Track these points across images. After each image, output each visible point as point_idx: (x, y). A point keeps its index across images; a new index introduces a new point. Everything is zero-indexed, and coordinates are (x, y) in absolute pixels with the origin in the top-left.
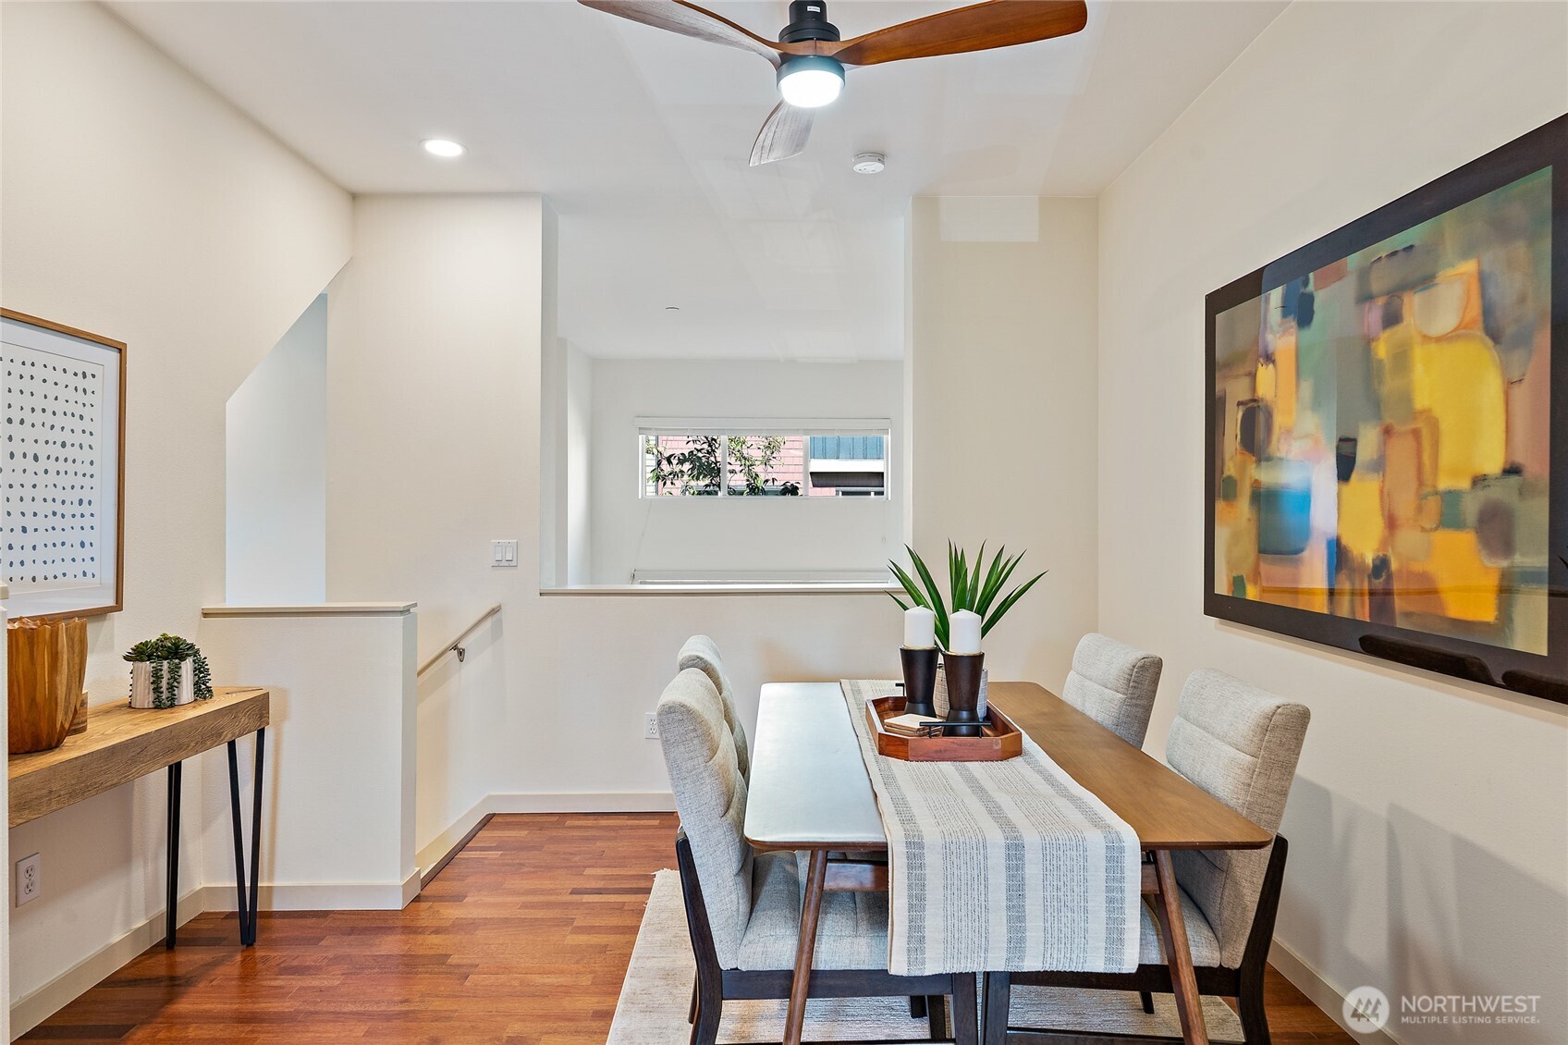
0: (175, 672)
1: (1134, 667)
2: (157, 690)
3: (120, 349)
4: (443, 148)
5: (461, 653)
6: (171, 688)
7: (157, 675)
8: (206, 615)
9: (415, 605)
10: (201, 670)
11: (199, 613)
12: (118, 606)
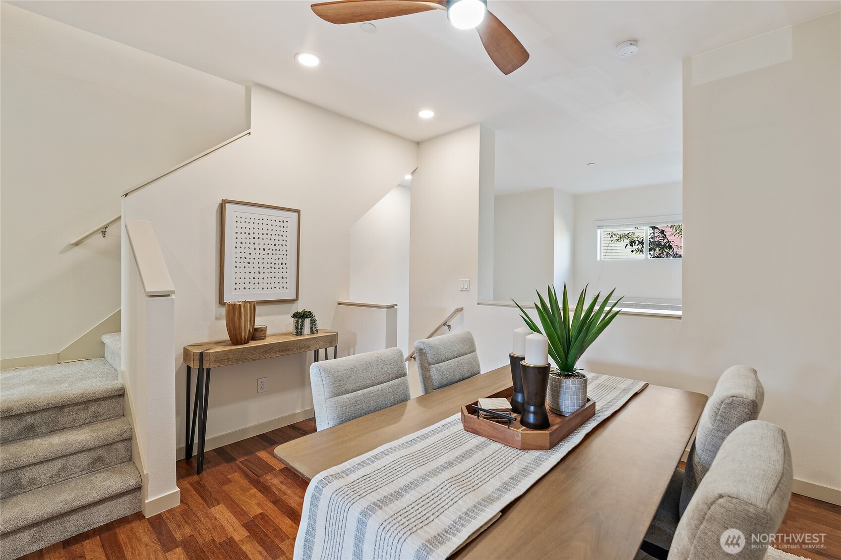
0: (303, 322)
1: (722, 402)
2: (297, 328)
3: (298, 212)
4: (426, 114)
5: (449, 327)
6: (301, 329)
7: (297, 322)
8: (339, 304)
9: (397, 305)
10: (313, 323)
11: (336, 303)
12: (297, 299)
